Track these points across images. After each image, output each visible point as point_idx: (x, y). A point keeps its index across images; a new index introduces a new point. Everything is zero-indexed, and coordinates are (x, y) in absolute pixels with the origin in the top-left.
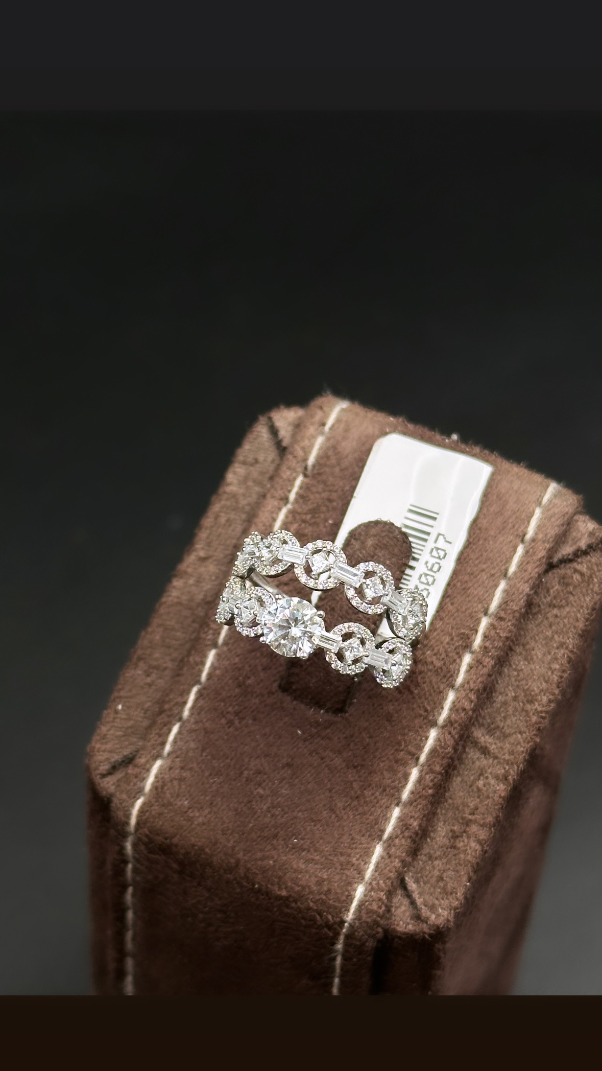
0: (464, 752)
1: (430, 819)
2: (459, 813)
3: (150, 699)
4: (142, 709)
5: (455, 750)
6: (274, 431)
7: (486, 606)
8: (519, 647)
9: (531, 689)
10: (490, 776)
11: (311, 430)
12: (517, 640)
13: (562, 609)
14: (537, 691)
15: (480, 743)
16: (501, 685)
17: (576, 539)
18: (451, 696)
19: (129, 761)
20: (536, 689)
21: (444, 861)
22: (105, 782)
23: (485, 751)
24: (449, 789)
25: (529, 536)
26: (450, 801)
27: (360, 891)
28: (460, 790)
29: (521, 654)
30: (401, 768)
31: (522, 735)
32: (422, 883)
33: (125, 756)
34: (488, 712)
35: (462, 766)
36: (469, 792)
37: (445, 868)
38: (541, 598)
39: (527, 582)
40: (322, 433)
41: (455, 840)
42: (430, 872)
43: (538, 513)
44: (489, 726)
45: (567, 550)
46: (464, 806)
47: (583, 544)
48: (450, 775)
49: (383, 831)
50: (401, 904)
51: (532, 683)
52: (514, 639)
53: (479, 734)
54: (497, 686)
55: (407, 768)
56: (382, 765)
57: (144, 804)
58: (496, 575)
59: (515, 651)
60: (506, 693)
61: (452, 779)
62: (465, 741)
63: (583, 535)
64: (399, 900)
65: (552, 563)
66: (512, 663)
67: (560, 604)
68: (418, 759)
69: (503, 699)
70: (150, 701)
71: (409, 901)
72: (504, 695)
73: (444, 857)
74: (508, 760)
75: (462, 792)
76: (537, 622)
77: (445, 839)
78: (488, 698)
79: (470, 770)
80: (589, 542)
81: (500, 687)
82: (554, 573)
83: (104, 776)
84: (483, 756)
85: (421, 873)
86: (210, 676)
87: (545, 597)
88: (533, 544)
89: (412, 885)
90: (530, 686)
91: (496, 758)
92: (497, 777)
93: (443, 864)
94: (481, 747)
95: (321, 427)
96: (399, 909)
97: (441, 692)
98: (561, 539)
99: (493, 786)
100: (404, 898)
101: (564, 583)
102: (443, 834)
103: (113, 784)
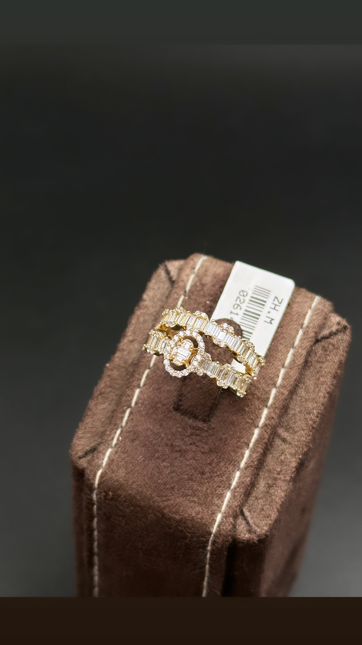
0: (273, 441)
1: (256, 478)
2: (272, 474)
3: (104, 416)
4: (101, 422)
5: (269, 440)
6: (168, 272)
7: (283, 362)
8: (301, 384)
9: (308, 406)
10: (287, 454)
11: (188, 271)
12: (300, 380)
13: (324, 364)
14: (312, 408)
15: (282, 436)
16: (292, 405)
17: (330, 326)
18: (265, 412)
19: (93, 450)
20: (311, 406)
21: (264, 500)
22: (82, 462)
23: (284, 440)
24: (266, 462)
25: (304, 326)
26: (266, 468)
27: (219, 517)
28: (271, 461)
29: (302, 388)
30: (240, 450)
31: (304, 431)
32: (252, 512)
33: (91, 447)
34: (286, 420)
35: (272, 448)
36: (276, 463)
37: (265, 504)
38: (312, 358)
39: (305, 349)
40: (194, 273)
41: (270, 489)
42: (256, 506)
43: (310, 313)
44: (286, 427)
45: (326, 332)
46: (274, 470)
47: (334, 329)
48: (266, 454)
49: (230, 485)
50: (242, 524)
51: (309, 403)
52: (299, 380)
53: (281, 431)
54: (290, 405)
55: (243, 450)
56: (229, 448)
57: (102, 473)
58: (289, 346)
59: (299, 387)
60: (295, 408)
61: (267, 456)
62: (274, 436)
63: (333, 324)
64: (240, 521)
65: (318, 339)
66: (298, 393)
67: (323, 361)
68: (248, 445)
69: (293, 412)
70: (105, 417)
71: (245, 522)
72: (294, 410)
73: (264, 498)
74: (297, 445)
75: (273, 462)
76: (310, 371)
77: (264, 489)
78: (285, 412)
79: (277, 451)
80: (337, 328)
81: (291, 406)
82: (318, 345)
83: (80, 458)
84: (284, 443)
85: (252, 507)
86: (136, 403)
87: (315, 357)
88: (307, 329)
89: (247, 513)
90: (308, 405)
91: (290, 444)
92: (291, 454)
93: (263, 501)
94: (282, 438)
95: (193, 270)
96: (240, 527)
97: (260, 409)
98: (322, 327)
99: (290, 459)
100: (243, 520)
101: (324, 349)
102: (263, 485)
103: (86, 463)
